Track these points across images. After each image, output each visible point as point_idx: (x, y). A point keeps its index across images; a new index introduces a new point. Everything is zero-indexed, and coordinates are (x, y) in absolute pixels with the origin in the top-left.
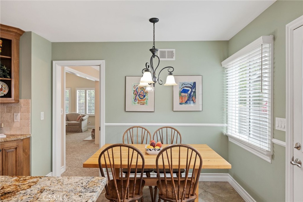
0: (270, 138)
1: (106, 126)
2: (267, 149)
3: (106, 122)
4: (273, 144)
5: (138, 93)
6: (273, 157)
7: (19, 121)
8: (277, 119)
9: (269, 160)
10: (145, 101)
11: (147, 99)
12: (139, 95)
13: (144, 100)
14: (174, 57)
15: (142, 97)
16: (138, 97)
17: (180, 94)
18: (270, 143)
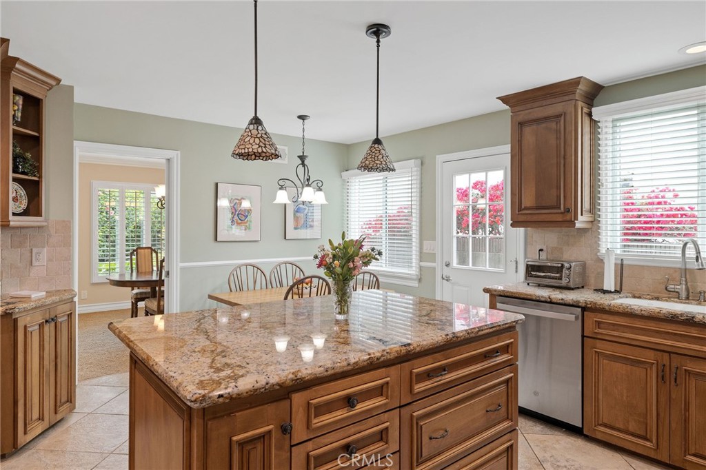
0: (418, 262)
1: (183, 269)
2: (414, 272)
3: (182, 261)
4: (421, 268)
5: (236, 211)
6: (420, 280)
7: (45, 264)
8: (425, 243)
9: (416, 284)
10: (247, 225)
11: (251, 221)
12: (238, 214)
13: (246, 223)
14: (286, 159)
15: (243, 218)
16: (236, 217)
17: (295, 214)
18: (418, 266)
